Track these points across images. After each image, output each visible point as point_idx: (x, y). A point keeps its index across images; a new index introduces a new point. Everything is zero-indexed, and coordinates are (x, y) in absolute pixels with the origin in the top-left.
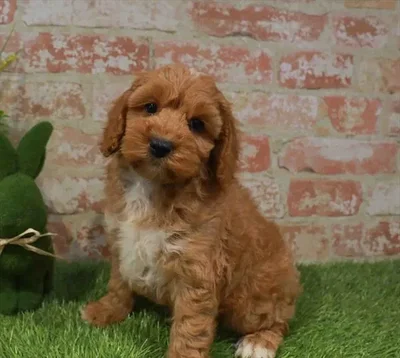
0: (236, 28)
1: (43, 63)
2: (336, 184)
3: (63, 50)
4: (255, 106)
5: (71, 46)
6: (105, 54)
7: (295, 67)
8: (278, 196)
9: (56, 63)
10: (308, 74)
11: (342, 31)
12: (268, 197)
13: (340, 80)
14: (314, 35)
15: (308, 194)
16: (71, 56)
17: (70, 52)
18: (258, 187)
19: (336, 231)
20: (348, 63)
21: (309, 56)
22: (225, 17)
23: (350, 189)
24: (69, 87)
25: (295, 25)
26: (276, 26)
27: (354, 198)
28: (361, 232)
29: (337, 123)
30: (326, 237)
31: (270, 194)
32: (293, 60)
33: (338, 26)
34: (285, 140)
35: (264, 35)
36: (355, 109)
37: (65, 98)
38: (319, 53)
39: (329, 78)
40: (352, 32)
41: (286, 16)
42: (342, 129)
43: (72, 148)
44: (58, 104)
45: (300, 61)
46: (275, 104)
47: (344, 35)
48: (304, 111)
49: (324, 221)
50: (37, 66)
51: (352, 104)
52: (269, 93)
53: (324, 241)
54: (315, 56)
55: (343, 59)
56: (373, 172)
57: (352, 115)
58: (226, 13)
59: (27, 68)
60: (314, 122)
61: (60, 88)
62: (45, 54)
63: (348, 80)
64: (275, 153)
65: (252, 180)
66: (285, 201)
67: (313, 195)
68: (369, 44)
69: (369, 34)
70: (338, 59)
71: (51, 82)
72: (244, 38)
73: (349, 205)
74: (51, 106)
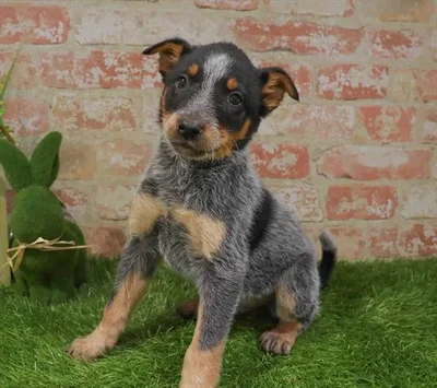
0: (276, 44)
1: (97, 80)
2: (372, 190)
3: (114, 67)
4: (295, 117)
5: (121, 63)
6: (152, 71)
7: (333, 79)
8: (317, 202)
9: (108, 79)
10: (345, 86)
11: (378, 44)
12: (307, 202)
13: (376, 90)
14: (351, 49)
15: (345, 198)
16: (121, 73)
17: (120, 69)
18: (298, 193)
19: (372, 234)
20: (384, 74)
21: (346, 68)
22: (266, 33)
23: (386, 194)
24: (120, 102)
25: (332, 39)
26: (314, 40)
27: (390, 201)
28: (396, 235)
29: (374, 132)
30: (362, 239)
31: (309, 200)
32: (331, 73)
33: (374, 38)
34: (323, 148)
35: (303, 50)
36: (391, 119)
37: (115, 112)
38: (355, 66)
39: (366, 89)
40: (388, 44)
41: (324, 31)
42: (378, 138)
43: (124, 159)
44: (111, 118)
45: (337, 73)
46: (313, 114)
48: (341, 120)
49: (360, 224)
50: (90, 83)
51: (388, 114)
52: (308, 105)
53: (361, 244)
54: (352, 69)
55: (378, 71)
56: (407, 178)
57: (388, 124)
58: (267, 29)
59: (81, 85)
60: (350, 131)
61: (112, 103)
62: (97, 71)
63: (383, 91)
64: (314, 161)
65: (292, 187)
66: (324, 206)
67: (350, 200)
68: (403, 56)
69: (403, 46)
70: (374, 70)
71: (102, 98)
72: (284, 53)
73: (385, 209)
74: (103, 120)
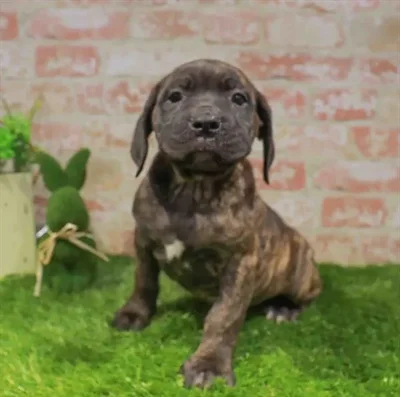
0: (275, 73)
3: (136, 95)
7: (327, 102)
9: (131, 105)
10: (337, 109)
13: (366, 112)
14: (342, 76)
15: (338, 209)
16: (143, 100)
17: (142, 96)
19: (364, 240)
20: (373, 98)
21: (338, 93)
22: (266, 64)
25: (326, 68)
27: (380, 212)
29: (364, 148)
30: (355, 245)
35: (300, 77)
36: (379, 137)
38: (346, 90)
42: (368, 155)
45: (331, 97)
47: (368, 74)
49: (353, 232)
50: (117, 109)
51: (378, 133)
53: (354, 250)
54: (344, 94)
55: (368, 95)
57: (377, 142)
58: (268, 60)
60: (343, 148)
62: (122, 99)
63: (373, 112)
64: (310, 175)
65: (290, 197)
66: (319, 215)
67: (343, 210)
68: (391, 81)
69: (391, 72)
70: (364, 95)
73: (376, 219)
74: (127, 140)
